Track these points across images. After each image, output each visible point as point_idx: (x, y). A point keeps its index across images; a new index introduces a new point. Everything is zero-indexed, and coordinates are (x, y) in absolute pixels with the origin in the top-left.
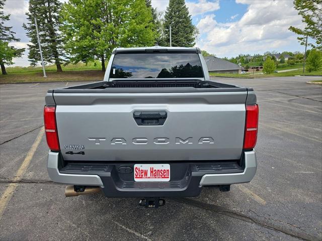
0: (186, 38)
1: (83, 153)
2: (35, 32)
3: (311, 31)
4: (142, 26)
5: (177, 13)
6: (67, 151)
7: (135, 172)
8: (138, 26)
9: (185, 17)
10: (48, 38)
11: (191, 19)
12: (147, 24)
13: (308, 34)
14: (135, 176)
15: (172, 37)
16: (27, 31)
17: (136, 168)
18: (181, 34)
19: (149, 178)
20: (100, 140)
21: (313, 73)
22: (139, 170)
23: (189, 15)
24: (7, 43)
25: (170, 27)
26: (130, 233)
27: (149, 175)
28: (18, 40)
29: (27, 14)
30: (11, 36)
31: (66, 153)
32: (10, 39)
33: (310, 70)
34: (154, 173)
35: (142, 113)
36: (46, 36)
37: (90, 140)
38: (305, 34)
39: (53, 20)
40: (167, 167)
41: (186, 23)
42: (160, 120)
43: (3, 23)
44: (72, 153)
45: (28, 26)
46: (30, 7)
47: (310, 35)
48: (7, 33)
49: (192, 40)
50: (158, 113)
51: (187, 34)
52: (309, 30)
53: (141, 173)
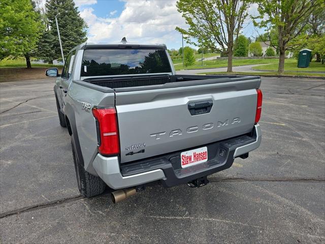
0: (76, 32)
1: (143, 151)
3: (193, 31)
4: (22, 15)
5: (61, 3)
6: (127, 153)
7: (182, 160)
8: (17, 14)
9: (71, 9)
11: (78, 11)
12: (27, 13)
13: (192, 34)
14: (182, 164)
15: (59, 30)
17: (183, 156)
18: (70, 27)
19: (193, 162)
20: (160, 134)
21: (188, 67)
22: (185, 157)
23: (75, 6)
25: (56, 19)
26: (171, 220)
27: (192, 160)
31: (126, 155)
33: (186, 65)
34: (197, 157)
35: (196, 103)
37: (152, 136)
38: (189, 34)
40: (205, 149)
41: (73, 15)
42: (208, 108)
44: (132, 153)
47: (191, 35)
49: (83, 34)
50: (207, 102)
51: (77, 27)
52: (192, 31)
53: (187, 159)
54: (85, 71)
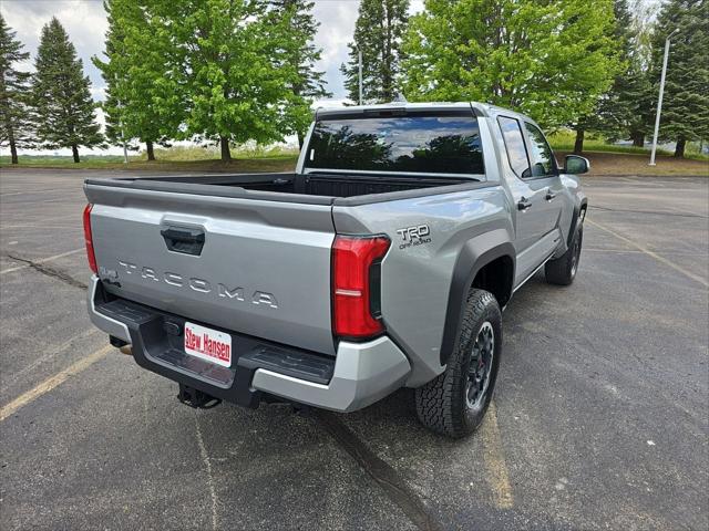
1: (119, 285)
2: (356, 80)
7: (185, 337)
10: (380, 89)
14: (185, 343)
15: (669, 67)
16: (346, 78)
17: (188, 329)
19: (202, 352)
20: (131, 267)
22: (191, 335)
24: (311, 102)
25: (668, 42)
27: (202, 346)
28: (329, 96)
29: (350, 46)
30: (319, 89)
31: (104, 281)
32: (318, 94)
34: (209, 345)
36: (377, 86)
37: (121, 263)
39: (394, 52)
40: (226, 339)
42: (194, 244)
43: (312, 66)
44: (108, 281)
45: (349, 68)
46: (358, 30)
48: (315, 83)
53: (193, 340)
54: (312, 158)
